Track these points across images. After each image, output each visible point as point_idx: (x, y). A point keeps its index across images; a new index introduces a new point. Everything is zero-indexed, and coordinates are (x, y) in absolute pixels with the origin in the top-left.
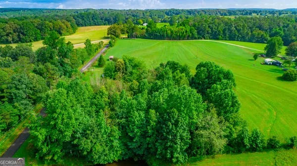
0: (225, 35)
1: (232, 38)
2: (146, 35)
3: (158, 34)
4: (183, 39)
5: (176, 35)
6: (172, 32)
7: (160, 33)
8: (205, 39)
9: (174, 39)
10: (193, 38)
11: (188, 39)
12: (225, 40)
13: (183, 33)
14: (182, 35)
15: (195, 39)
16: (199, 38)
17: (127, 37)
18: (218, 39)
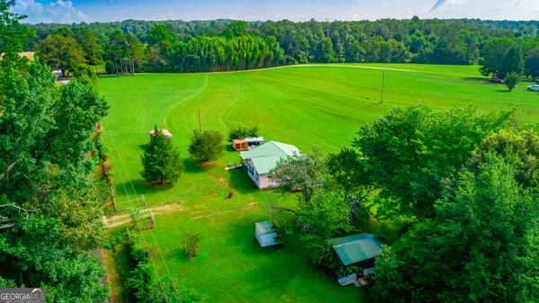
0: (338, 52)
1: (350, 58)
2: (162, 61)
3: (196, 56)
4: (256, 67)
5: (239, 57)
6: (227, 49)
7: (199, 54)
8: (301, 63)
9: (235, 67)
10: (277, 62)
11: (265, 66)
12: (340, 62)
13: (255, 50)
14: (253, 55)
15: (281, 63)
16: (288, 62)
17: (104, 70)
18: (325, 61)
